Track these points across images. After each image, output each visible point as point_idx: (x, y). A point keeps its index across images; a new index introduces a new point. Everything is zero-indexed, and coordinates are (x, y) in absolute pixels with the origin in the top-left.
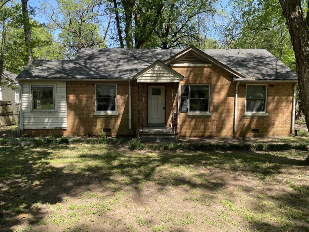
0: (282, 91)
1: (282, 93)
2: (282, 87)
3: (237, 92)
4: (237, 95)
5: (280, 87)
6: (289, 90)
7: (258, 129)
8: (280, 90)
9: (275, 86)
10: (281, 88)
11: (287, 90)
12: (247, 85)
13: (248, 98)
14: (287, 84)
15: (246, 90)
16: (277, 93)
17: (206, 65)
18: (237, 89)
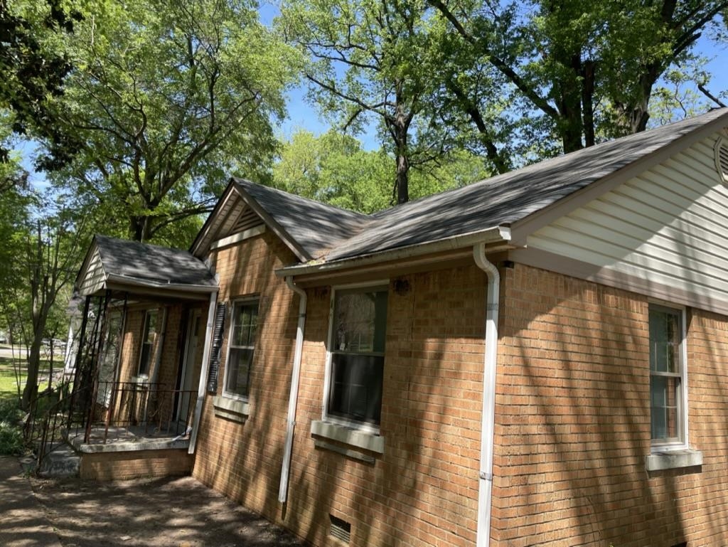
2: (437, 289)
3: (302, 320)
5: (432, 290)
6: (468, 304)
8: (433, 305)
9: (413, 284)
10: (434, 297)
11: (458, 304)
12: (337, 292)
13: (336, 352)
14: (459, 269)
15: (331, 311)
16: (419, 322)
17: (257, 232)
18: (302, 310)
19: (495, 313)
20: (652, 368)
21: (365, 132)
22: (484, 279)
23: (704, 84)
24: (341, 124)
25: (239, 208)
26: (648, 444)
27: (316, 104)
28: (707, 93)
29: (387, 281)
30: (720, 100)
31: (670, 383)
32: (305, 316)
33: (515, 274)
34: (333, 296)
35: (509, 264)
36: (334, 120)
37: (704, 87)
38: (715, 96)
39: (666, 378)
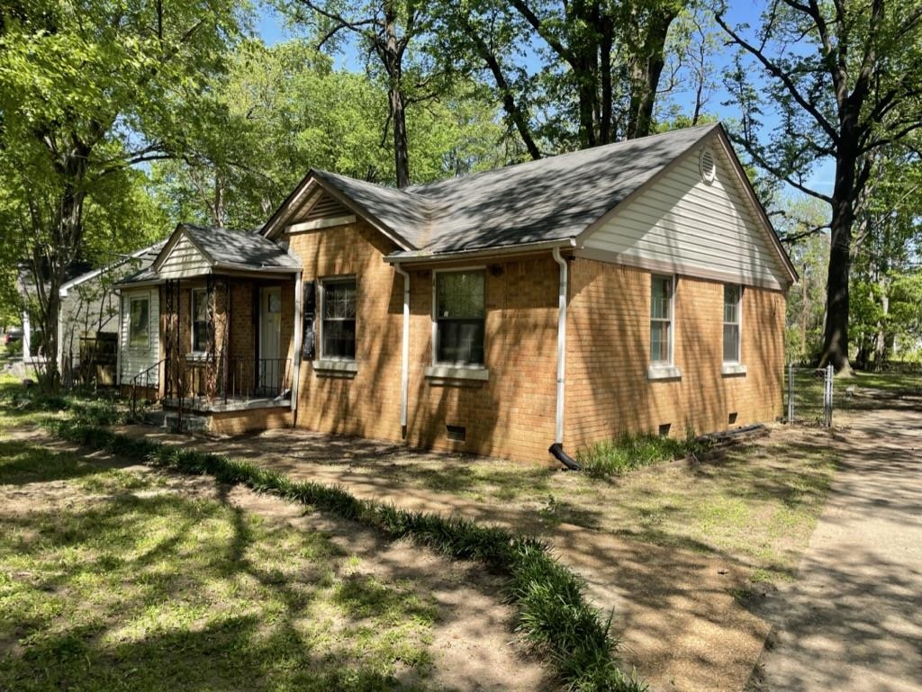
0: (527, 290)
1: (525, 294)
2: (524, 273)
3: (407, 296)
4: (406, 307)
5: (520, 273)
6: (546, 283)
7: (463, 425)
8: (521, 283)
9: (505, 270)
10: (522, 278)
11: (540, 283)
12: (438, 274)
13: (441, 318)
14: (540, 261)
15: (434, 288)
16: (511, 295)
17: (345, 220)
18: (407, 287)
19: (565, 288)
20: (652, 316)
21: (343, 53)
22: (558, 268)
23: (721, 14)
24: (310, 39)
25: (316, 196)
26: (648, 363)
27: (278, 13)
28: (723, 25)
29: (484, 267)
30: (737, 33)
31: (664, 325)
32: (410, 292)
33: (576, 264)
34: (434, 277)
35: (573, 258)
36: (302, 35)
37: (721, 18)
38: (732, 30)
39: (661, 322)
